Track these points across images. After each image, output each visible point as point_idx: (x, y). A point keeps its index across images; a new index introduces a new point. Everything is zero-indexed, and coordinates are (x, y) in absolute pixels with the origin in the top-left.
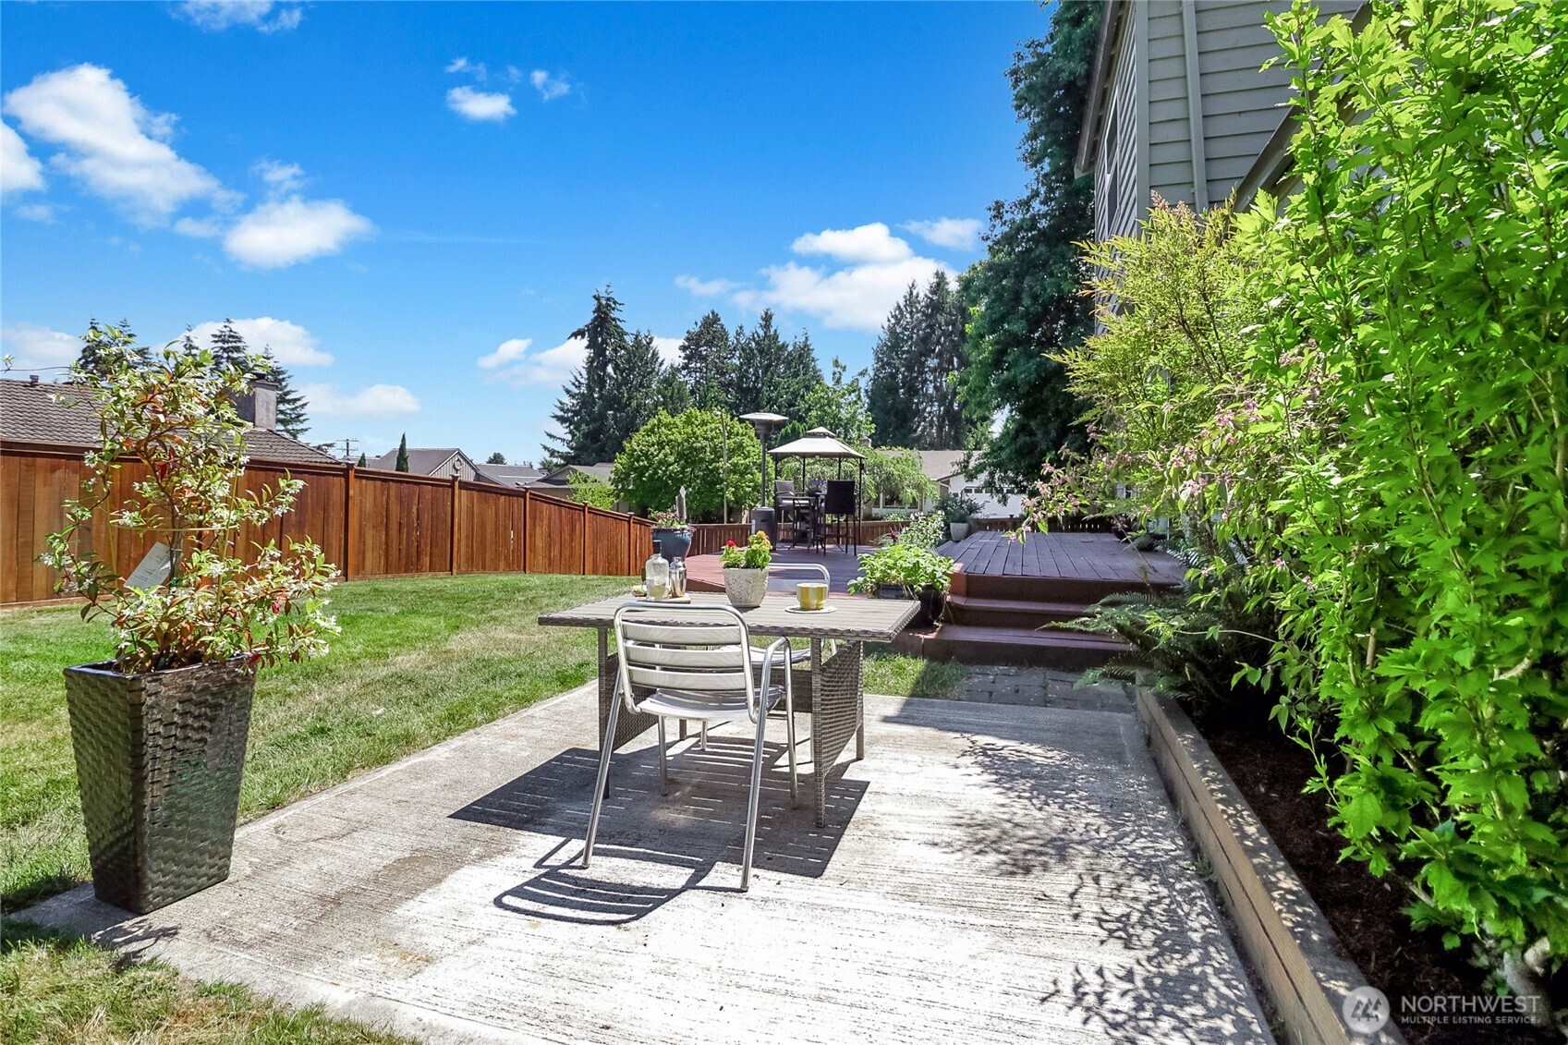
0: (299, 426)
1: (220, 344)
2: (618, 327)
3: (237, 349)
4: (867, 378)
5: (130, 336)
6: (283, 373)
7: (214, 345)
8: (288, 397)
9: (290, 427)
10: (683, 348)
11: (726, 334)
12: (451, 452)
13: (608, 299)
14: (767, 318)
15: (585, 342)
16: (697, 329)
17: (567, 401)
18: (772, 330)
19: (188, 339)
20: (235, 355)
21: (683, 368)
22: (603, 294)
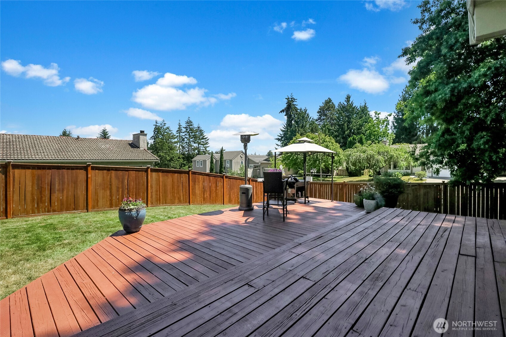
0: (207, 146)
1: (187, 124)
2: (296, 107)
3: (191, 125)
4: (392, 116)
5: (165, 124)
6: (202, 131)
7: (186, 124)
8: (204, 138)
9: (205, 146)
10: (318, 112)
11: (334, 105)
12: (240, 152)
13: (292, 98)
14: (348, 98)
15: (285, 113)
16: (323, 105)
17: (282, 133)
18: (350, 102)
19: (179, 123)
20: (191, 127)
21: (319, 119)
22: (290, 97)
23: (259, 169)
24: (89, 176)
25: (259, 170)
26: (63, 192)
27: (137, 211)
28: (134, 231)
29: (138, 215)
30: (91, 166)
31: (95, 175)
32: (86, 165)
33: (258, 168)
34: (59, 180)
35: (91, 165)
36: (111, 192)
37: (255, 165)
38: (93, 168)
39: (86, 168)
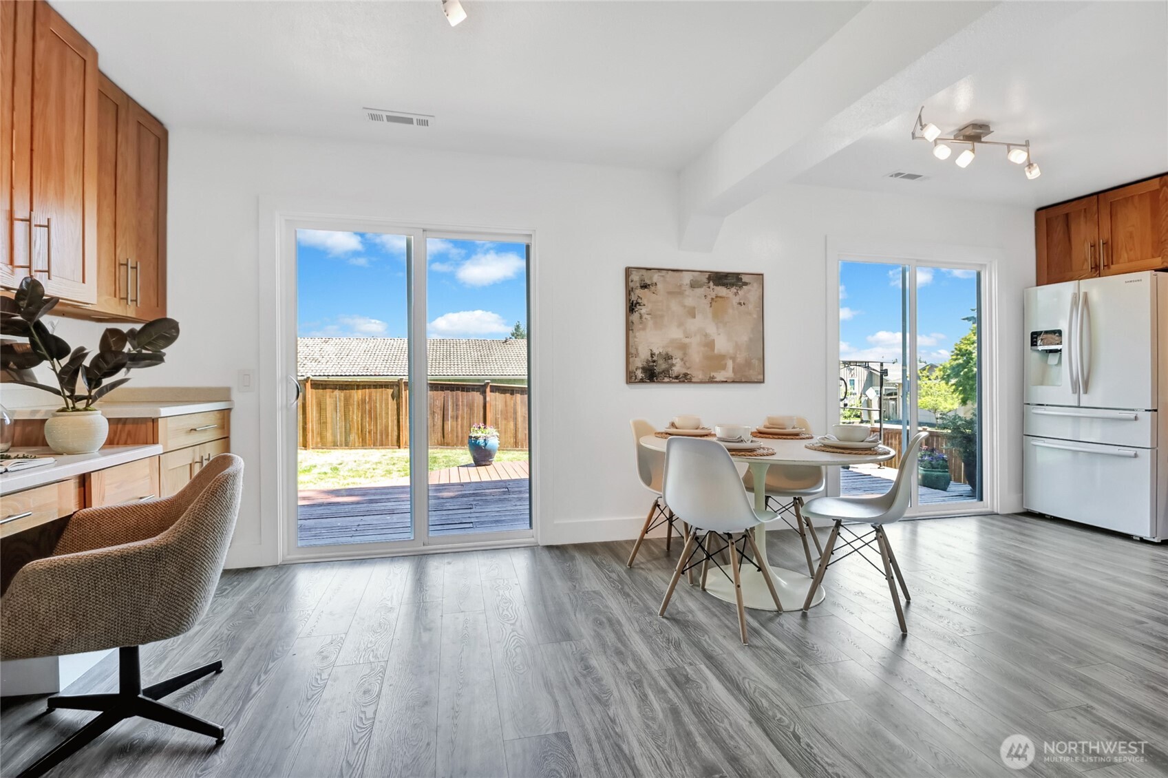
23: (895, 399)
24: (488, 399)
25: (894, 402)
26: (457, 421)
27: (485, 440)
28: (484, 463)
29: (486, 444)
30: (491, 386)
31: (496, 398)
32: (483, 384)
33: (892, 397)
34: (453, 403)
35: (491, 384)
36: (516, 425)
37: (889, 389)
38: (494, 389)
39: (482, 389)
